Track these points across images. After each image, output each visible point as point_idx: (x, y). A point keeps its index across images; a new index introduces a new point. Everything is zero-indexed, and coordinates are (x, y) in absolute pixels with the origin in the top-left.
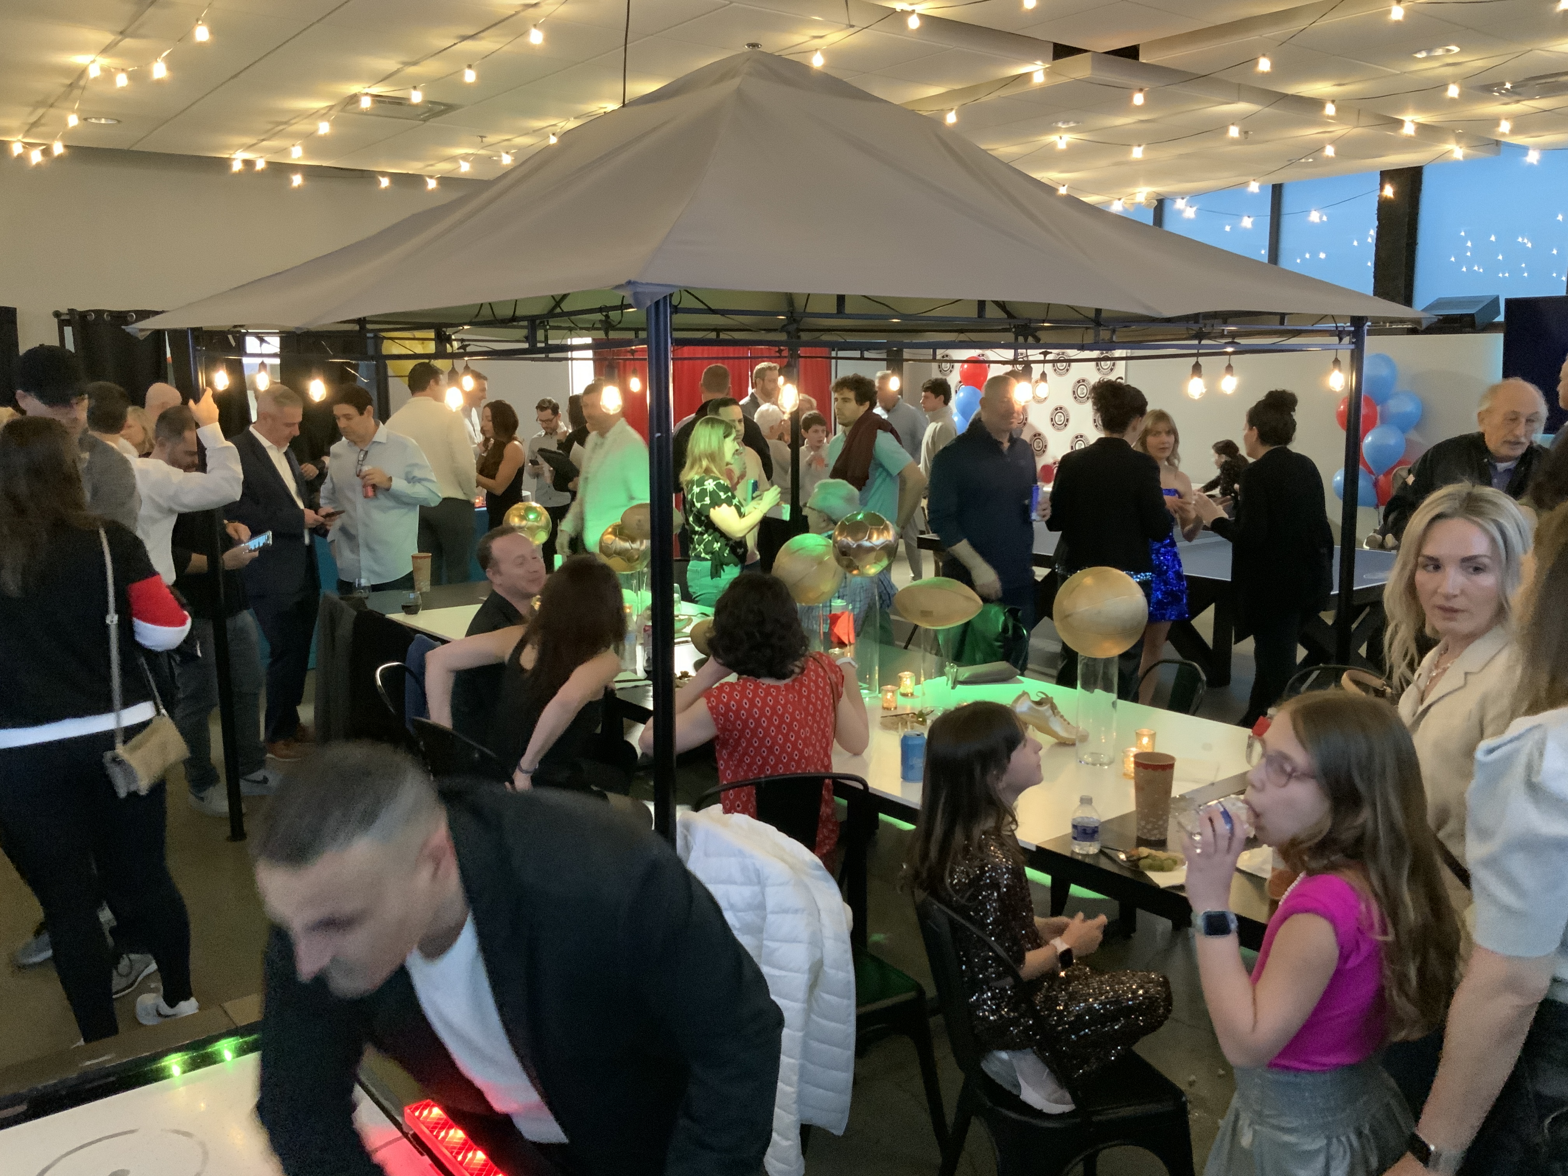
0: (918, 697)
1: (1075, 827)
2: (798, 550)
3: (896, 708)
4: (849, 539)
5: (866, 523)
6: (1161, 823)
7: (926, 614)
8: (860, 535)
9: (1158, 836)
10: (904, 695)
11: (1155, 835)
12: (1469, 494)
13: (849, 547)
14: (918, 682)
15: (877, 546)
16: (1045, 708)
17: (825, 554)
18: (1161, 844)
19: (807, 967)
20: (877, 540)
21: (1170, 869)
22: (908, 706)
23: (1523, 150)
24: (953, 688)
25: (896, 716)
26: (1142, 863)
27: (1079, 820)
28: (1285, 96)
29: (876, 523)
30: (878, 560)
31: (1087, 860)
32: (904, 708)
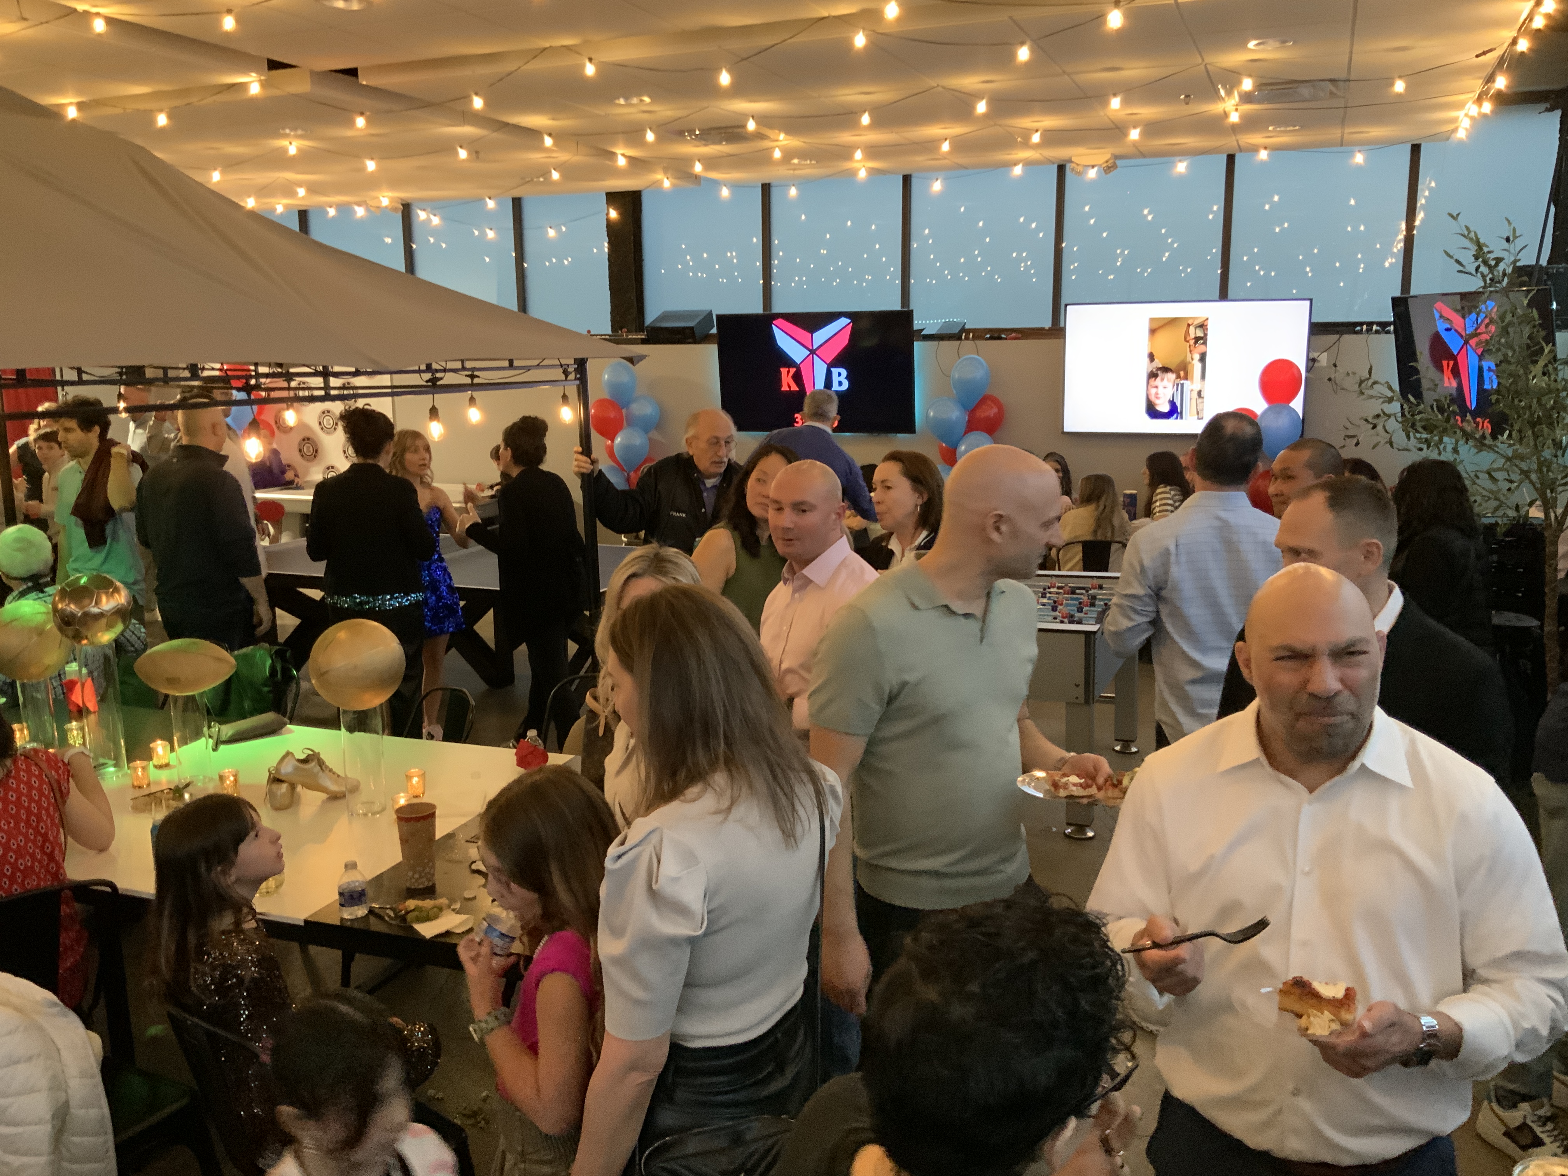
0: (174, 767)
1: (341, 894)
2: (12, 621)
3: (149, 785)
4: (72, 606)
5: (92, 588)
6: (427, 870)
7: (172, 681)
8: (86, 602)
9: (426, 883)
10: (160, 767)
11: (423, 883)
12: (657, 555)
13: (73, 615)
14: (172, 749)
15: (107, 611)
16: (313, 765)
17: (45, 623)
18: (429, 892)
19: (48, 1117)
20: (108, 603)
21: (436, 917)
22: (164, 779)
23: (716, 184)
24: (215, 749)
25: (148, 795)
26: (409, 917)
27: (345, 887)
28: (507, 125)
29: (103, 584)
30: (110, 626)
31: (356, 926)
32: (158, 783)
